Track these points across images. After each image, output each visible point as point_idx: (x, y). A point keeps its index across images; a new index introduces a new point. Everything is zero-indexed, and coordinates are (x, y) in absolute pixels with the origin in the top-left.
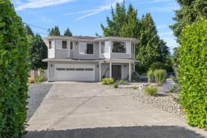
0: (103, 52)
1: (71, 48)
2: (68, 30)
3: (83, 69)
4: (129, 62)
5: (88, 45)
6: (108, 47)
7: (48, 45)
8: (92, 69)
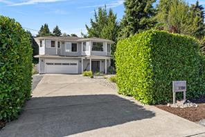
0: (84, 50)
1: (59, 47)
2: (57, 28)
3: (68, 64)
4: (106, 58)
5: (72, 44)
6: (89, 46)
7: (39, 44)
8: (76, 64)
